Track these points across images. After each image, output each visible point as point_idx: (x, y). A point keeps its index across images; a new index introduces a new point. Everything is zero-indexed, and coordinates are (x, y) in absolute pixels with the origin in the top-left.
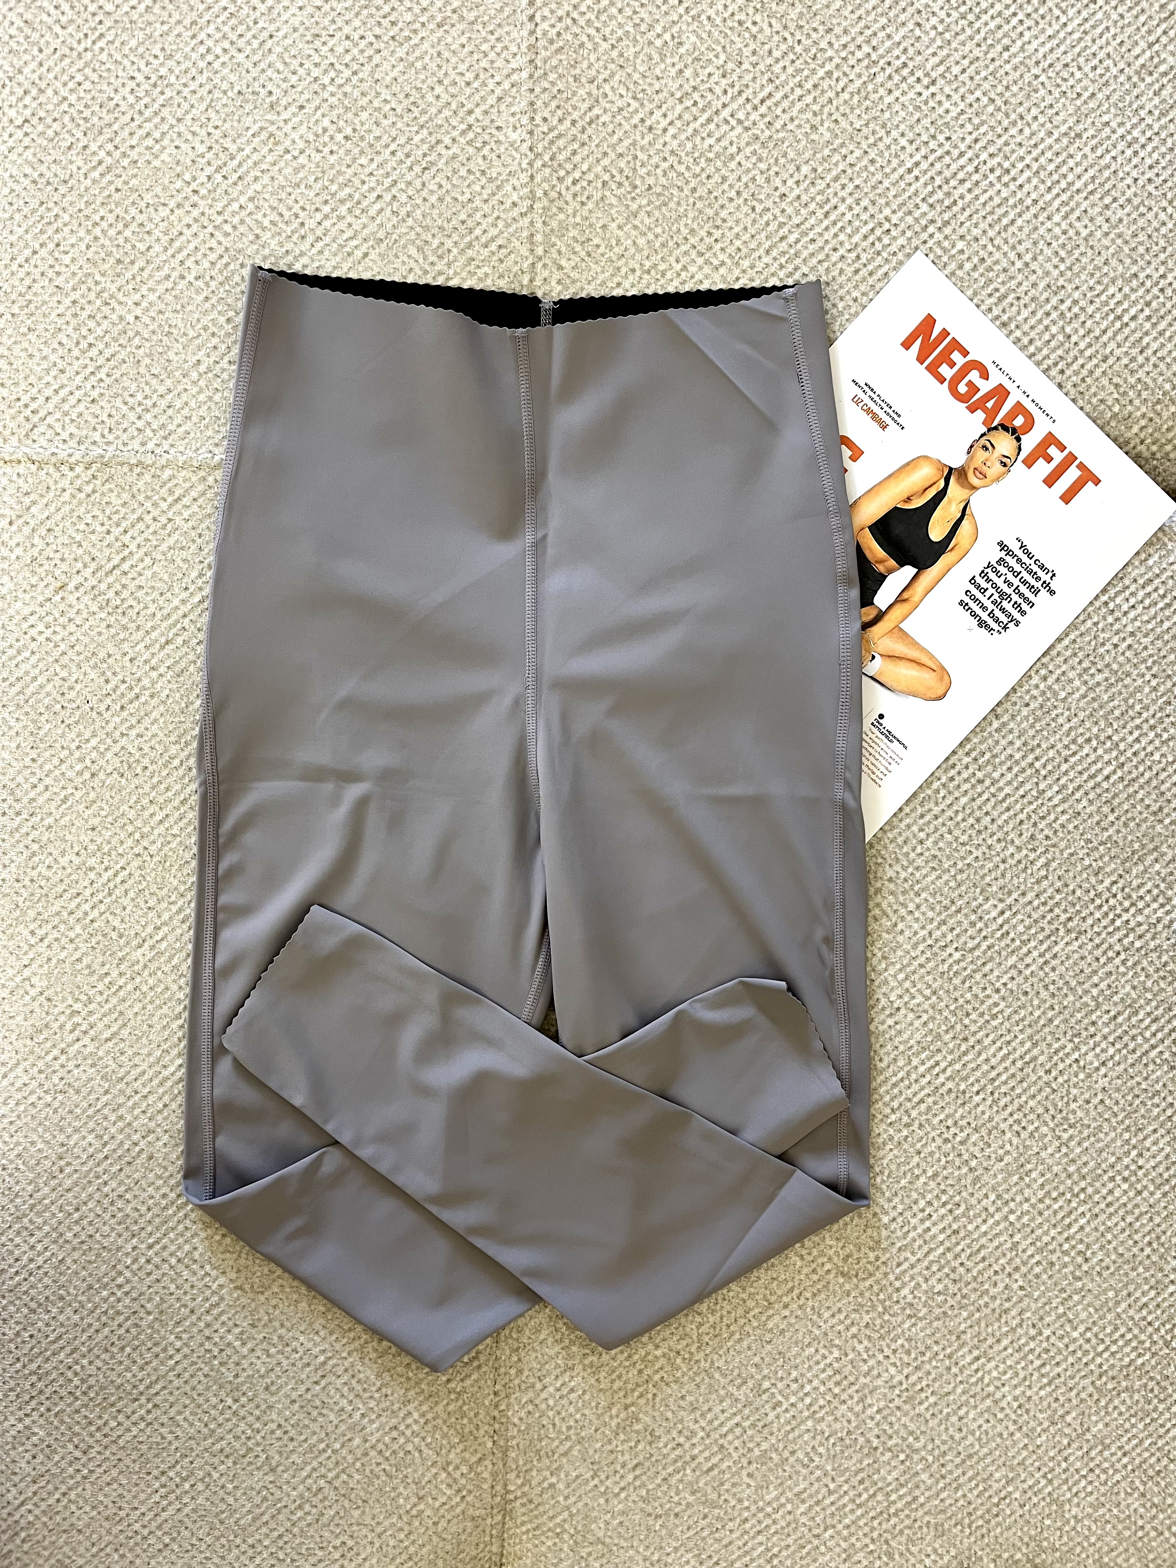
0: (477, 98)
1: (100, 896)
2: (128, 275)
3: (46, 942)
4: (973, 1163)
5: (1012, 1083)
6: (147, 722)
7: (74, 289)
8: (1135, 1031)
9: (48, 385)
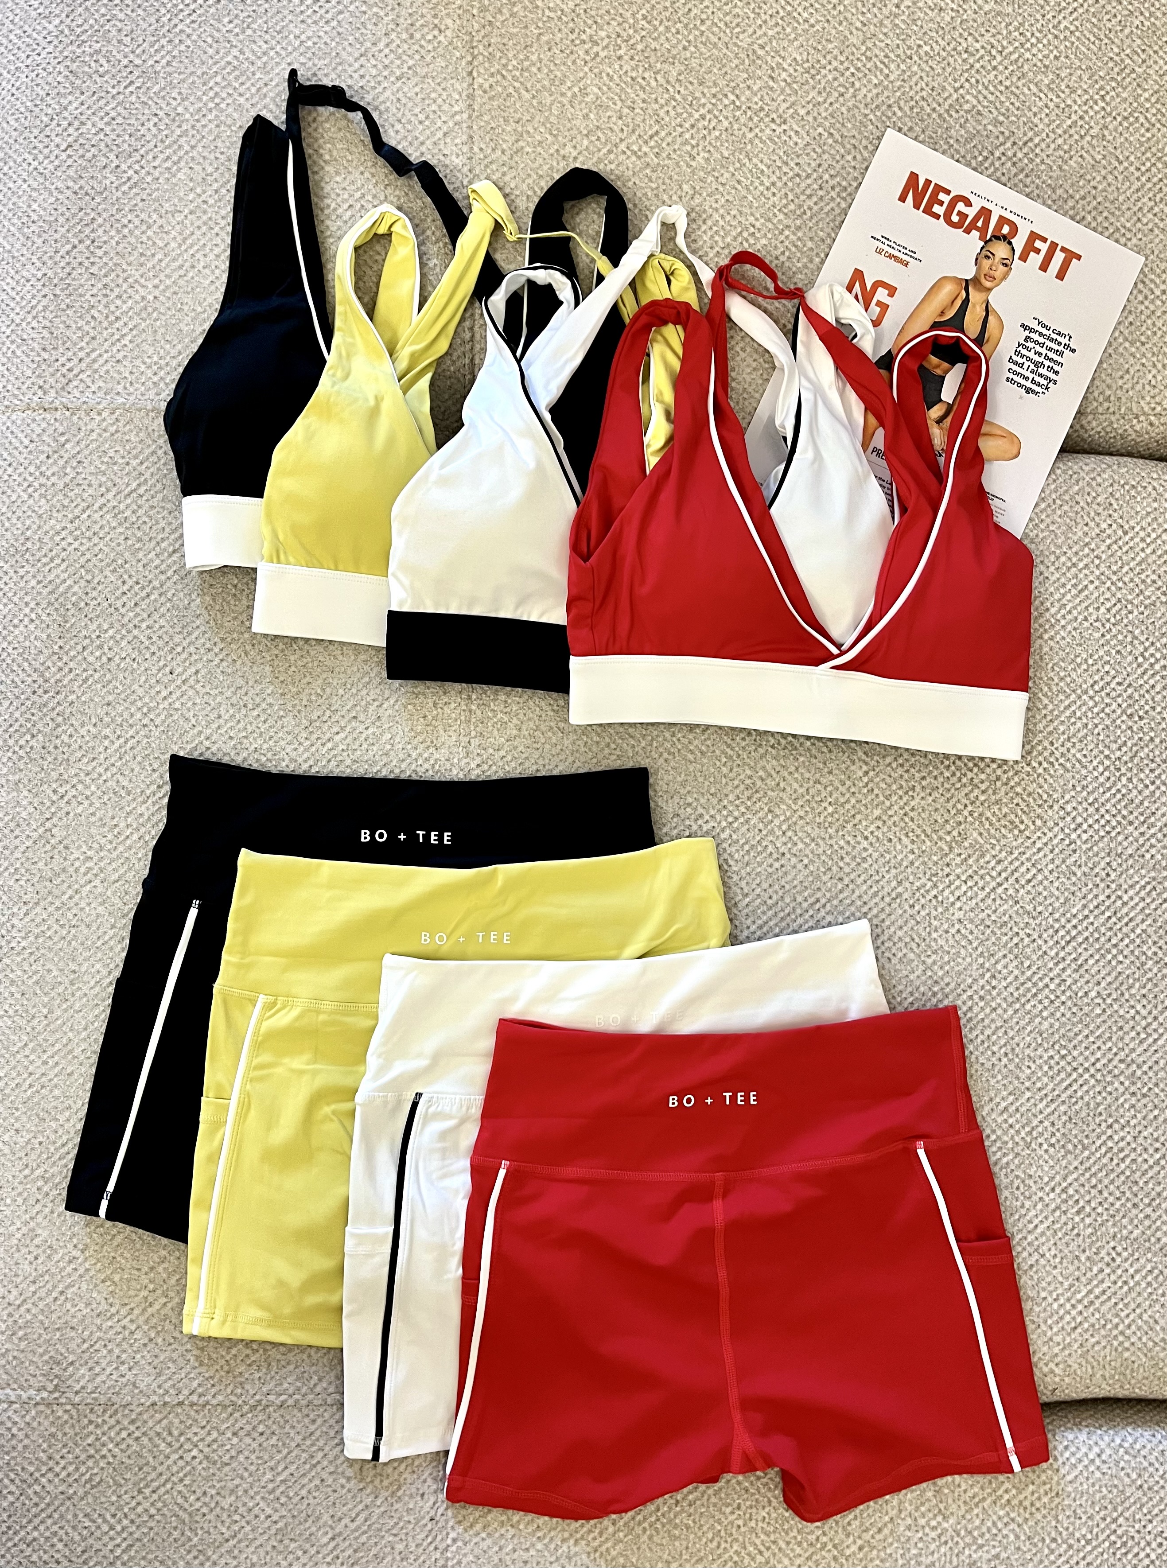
0: (428, 132)
1: (113, 760)
2: (149, 265)
3: (66, 799)
6: (156, 616)
7: (106, 276)
8: (982, 872)
9: (81, 349)
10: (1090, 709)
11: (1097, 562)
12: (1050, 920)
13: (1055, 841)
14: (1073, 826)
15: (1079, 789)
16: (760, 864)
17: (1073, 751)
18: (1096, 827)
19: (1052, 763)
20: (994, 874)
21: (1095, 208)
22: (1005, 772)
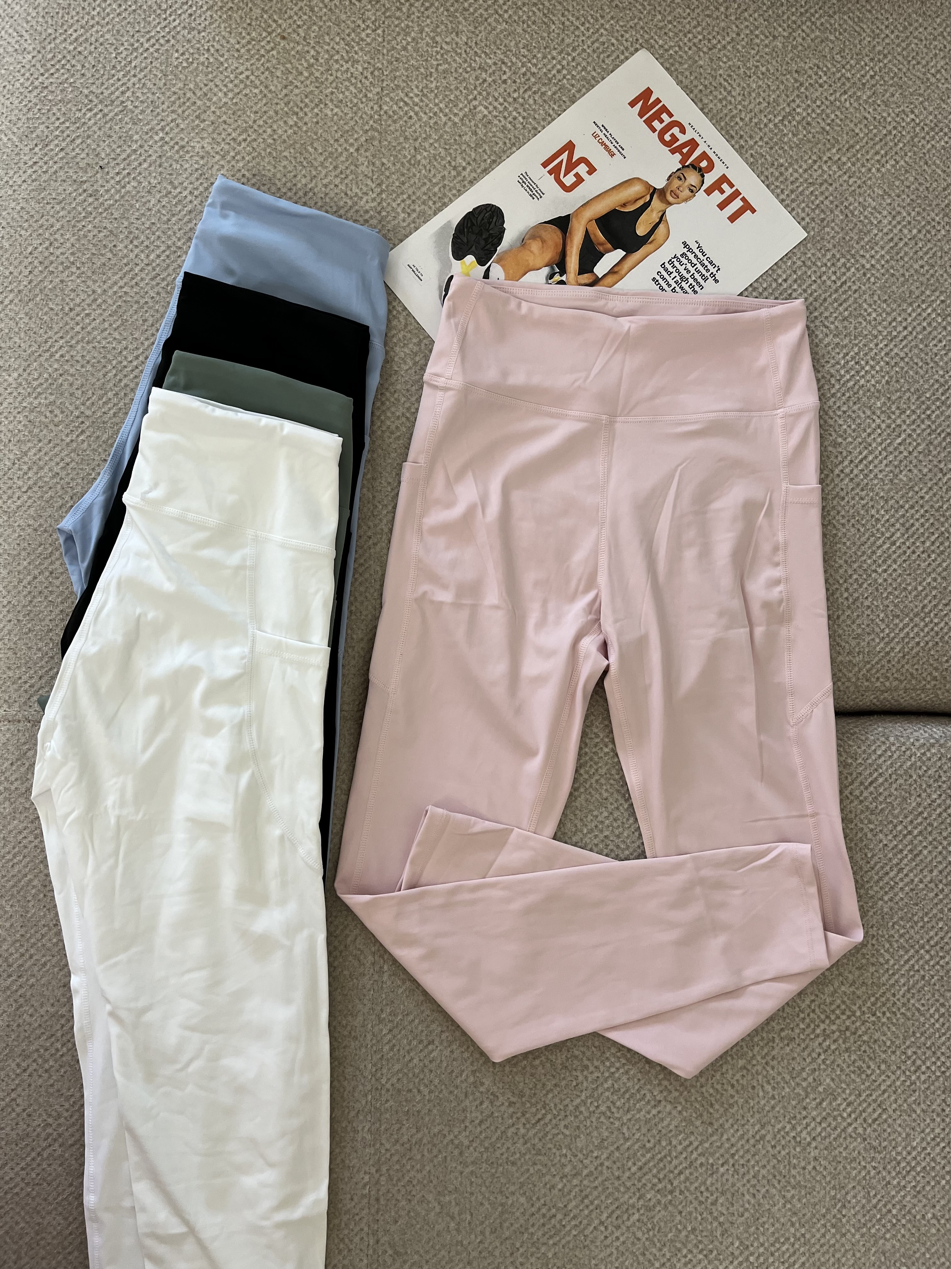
3: (28, 1072)
4: (721, 1219)
5: (748, 1156)
8: (835, 1113)
9: (42, 667)
10: (927, 962)
11: (929, 829)
12: (894, 1153)
13: (898, 1083)
14: (913, 1069)
15: (918, 1035)
16: (640, 1110)
17: (912, 1001)
18: (933, 1068)
19: (894, 1013)
20: (845, 1115)
21: (922, 516)
22: (853, 1023)
